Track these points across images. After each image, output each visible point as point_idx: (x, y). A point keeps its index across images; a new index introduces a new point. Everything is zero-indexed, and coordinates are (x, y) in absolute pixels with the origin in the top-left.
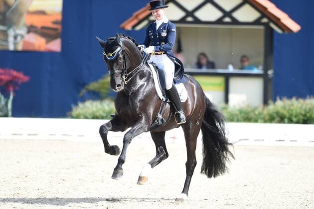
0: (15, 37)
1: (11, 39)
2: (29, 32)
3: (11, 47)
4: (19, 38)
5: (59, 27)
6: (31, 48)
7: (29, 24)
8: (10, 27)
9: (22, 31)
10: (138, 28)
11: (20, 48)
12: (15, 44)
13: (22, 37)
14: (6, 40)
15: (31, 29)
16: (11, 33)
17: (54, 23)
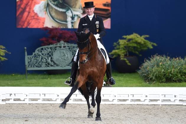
1: (69, 19)
3: (70, 26)
4: (76, 18)
5: (109, 8)
8: (68, 9)
11: (77, 26)
12: (72, 23)
13: (79, 17)
14: (66, 21)
16: (69, 14)
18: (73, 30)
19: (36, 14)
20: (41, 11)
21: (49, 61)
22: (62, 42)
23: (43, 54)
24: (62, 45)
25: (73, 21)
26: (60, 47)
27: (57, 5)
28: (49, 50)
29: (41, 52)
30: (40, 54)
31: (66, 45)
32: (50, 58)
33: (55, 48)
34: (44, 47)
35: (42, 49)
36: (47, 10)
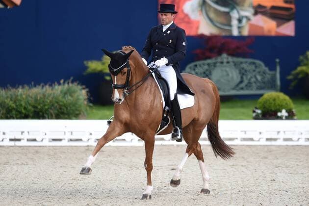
0: (240, 21)
3: (235, 33)
5: (292, 6)
7: (256, 4)
8: (233, 8)
11: (246, 33)
13: (248, 19)
15: (259, 10)
16: (235, 15)
18: (241, 38)
19: (186, 16)
20: (193, 11)
24: (225, 60)
25: (240, 25)
26: (222, 63)
27: (217, 3)
29: (194, 70)
33: (215, 64)
34: (197, 63)
36: (202, 10)
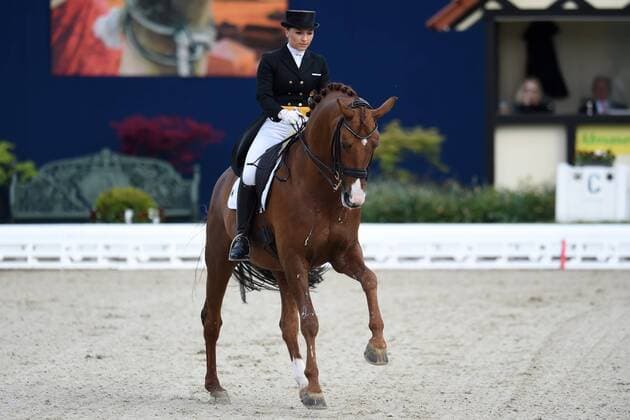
1: (183, 53)
2: (220, 37)
4: (199, 51)
6: (224, 71)
9: (205, 36)
10: (463, 26)
12: (192, 63)
14: (174, 56)
17: (272, 17)
21: (73, 197)
22: (106, 152)
23: (57, 181)
28: (73, 171)
30: (50, 179)
31: (116, 158)
32: (74, 192)
35: (56, 168)
